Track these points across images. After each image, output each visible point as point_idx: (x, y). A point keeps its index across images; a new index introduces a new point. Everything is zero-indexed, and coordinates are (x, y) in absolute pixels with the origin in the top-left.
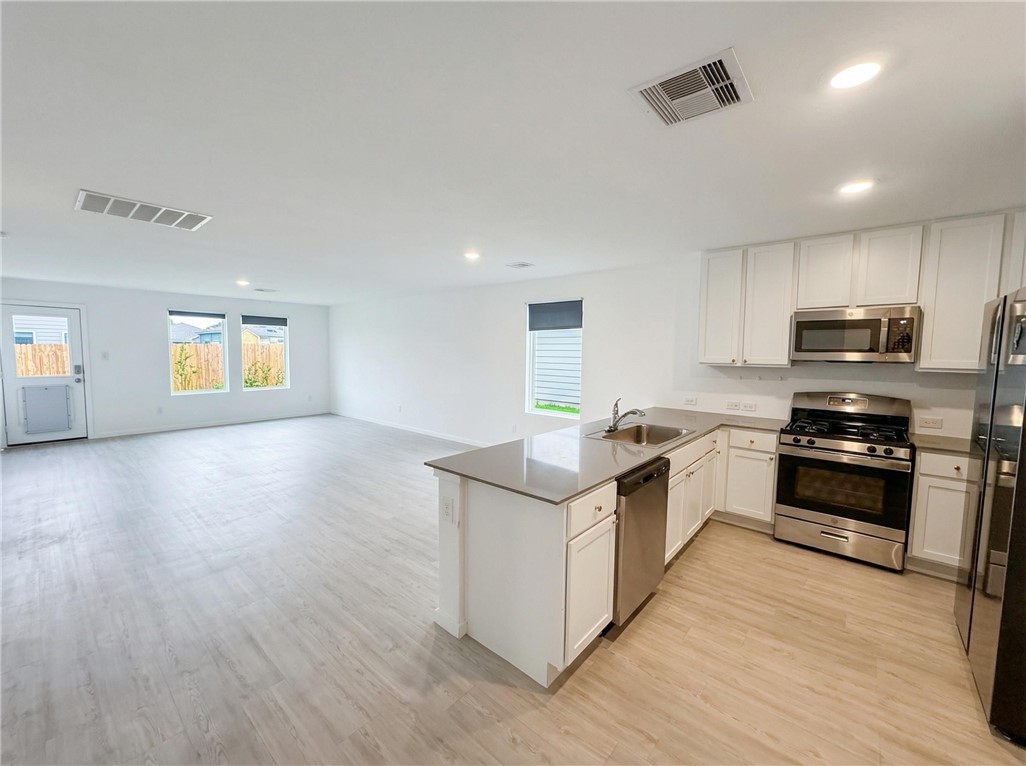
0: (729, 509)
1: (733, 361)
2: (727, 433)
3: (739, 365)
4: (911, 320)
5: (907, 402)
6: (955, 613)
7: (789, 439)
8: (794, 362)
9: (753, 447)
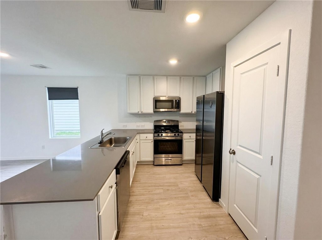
0: (141, 160)
1: (138, 112)
2: (139, 136)
3: (140, 113)
4: (179, 100)
5: (178, 121)
6: (195, 172)
7: (156, 135)
8: (154, 112)
9: (147, 139)
